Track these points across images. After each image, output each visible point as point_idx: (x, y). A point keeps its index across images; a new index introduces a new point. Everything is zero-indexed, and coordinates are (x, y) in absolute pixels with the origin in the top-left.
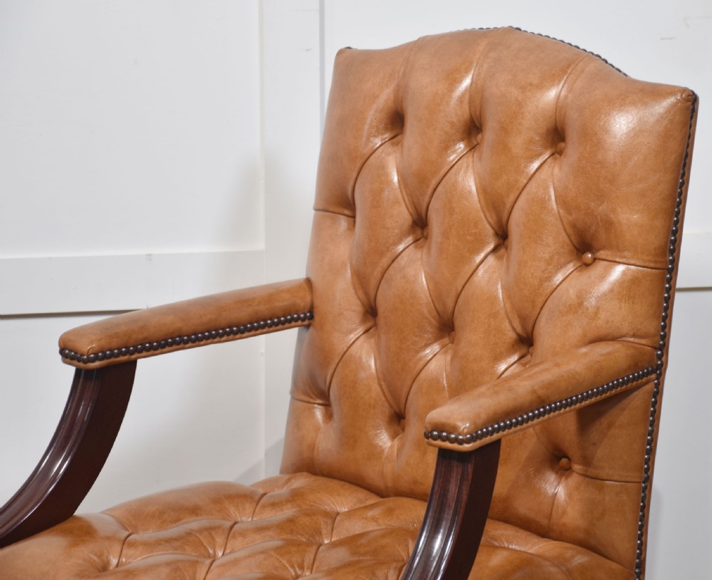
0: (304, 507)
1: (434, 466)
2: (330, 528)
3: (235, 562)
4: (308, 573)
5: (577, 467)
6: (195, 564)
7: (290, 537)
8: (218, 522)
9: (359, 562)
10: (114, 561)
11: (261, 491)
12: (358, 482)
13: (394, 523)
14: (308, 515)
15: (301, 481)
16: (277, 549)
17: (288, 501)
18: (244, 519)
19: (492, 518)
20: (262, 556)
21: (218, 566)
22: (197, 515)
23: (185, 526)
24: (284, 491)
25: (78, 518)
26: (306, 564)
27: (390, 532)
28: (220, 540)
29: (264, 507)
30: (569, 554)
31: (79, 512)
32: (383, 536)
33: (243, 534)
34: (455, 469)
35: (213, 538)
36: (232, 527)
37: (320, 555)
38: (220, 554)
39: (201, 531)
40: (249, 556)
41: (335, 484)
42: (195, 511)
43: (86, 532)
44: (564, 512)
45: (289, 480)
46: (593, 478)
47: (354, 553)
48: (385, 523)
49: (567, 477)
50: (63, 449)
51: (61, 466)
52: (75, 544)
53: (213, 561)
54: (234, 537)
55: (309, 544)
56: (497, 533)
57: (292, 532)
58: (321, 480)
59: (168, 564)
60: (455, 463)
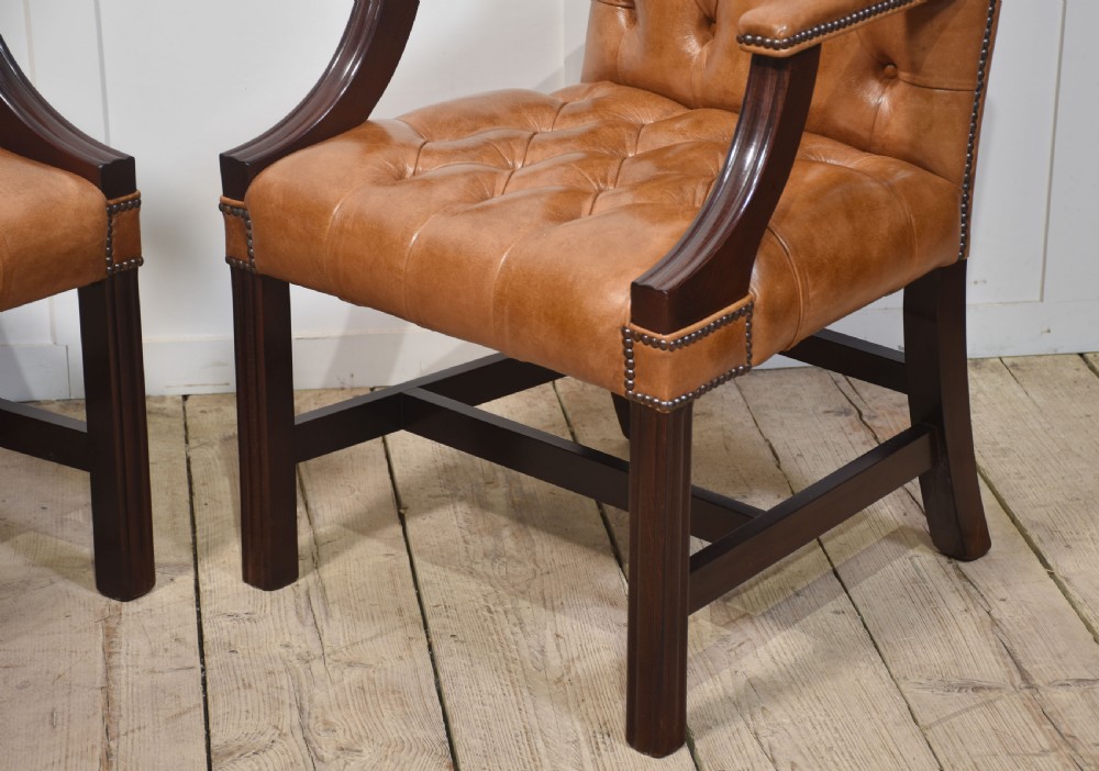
0: (607, 118)
1: (747, 74)
2: (634, 140)
3: (535, 174)
4: (611, 188)
5: (903, 75)
6: (493, 175)
7: (592, 149)
8: (517, 132)
9: (666, 176)
10: (410, 170)
11: (561, 101)
12: (664, 92)
13: (703, 136)
14: (612, 126)
15: (603, 91)
16: (579, 162)
17: (589, 112)
18: (544, 129)
19: (808, 131)
20: (563, 169)
21: (517, 178)
22: (495, 124)
23: (482, 135)
24: (586, 101)
25: (371, 123)
26: (609, 179)
27: (699, 146)
28: (519, 151)
29: (564, 117)
30: (891, 168)
31: (372, 117)
32: (691, 149)
33: (543, 145)
34: (770, 77)
35: (512, 149)
36: (531, 137)
37: (624, 168)
38: (519, 165)
39: (499, 141)
40: (550, 169)
41: (641, 93)
42: (492, 120)
43: (380, 138)
44: (888, 125)
45: (590, 89)
46: (920, 86)
47: (660, 168)
48: (693, 136)
49: (892, 86)
50: (354, 49)
51: (352, 68)
52: (369, 151)
53: (513, 173)
54: (534, 148)
55: (613, 157)
56: (814, 147)
57: (594, 144)
58: (625, 90)
59: (466, 174)
60: (770, 71)
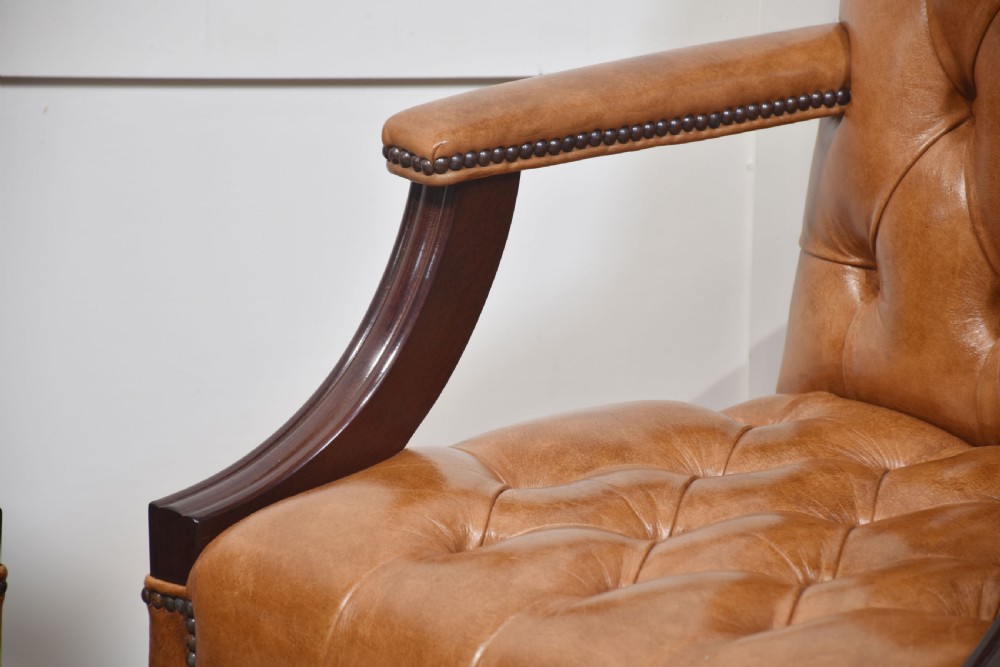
0: (822, 455)
2: (869, 497)
3: (693, 549)
4: (827, 578)
6: (619, 548)
7: (795, 509)
8: (660, 474)
9: (925, 562)
10: (476, 536)
11: (741, 423)
12: (926, 414)
14: (829, 471)
15: (817, 408)
16: (771, 530)
17: (791, 444)
18: (710, 472)
20: (743, 541)
21: (662, 555)
22: (624, 460)
23: (603, 479)
24: (784, 425)
25: (412, 454)
26: (824, 562)
27: (989, 511)
28: (665, 507)
29: (745, 451)
31: (413, 444)
32: (974, 517)
33: (707, 499)
35: (652, 504)
36: (687, 486)
37: (850, 546)
38: (665, 533)
39: (631, 489)
40: (719, 540)
41: (881, 415)
42: (620, 452)
43: (427, 479)
45: (794, 405)
47: (916, 546)
48: (979, 494)
50: (388, 327)
51: (383, 359)
52: (408, 500)
53: (652, 546)
54: (691, 503)
55: (831, 525)
57: (798, 500)
58: (855, 407)
59: (571, 546)
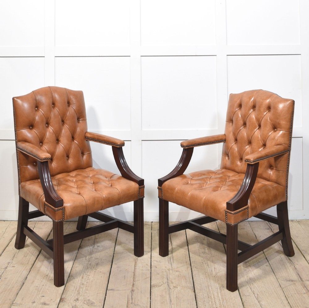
2: (228, 178)
3: (211, 184)
4: (224, 186)
5: (274, 168)
6: (203, 183)
8: (208, 177)
9: (234, 184)
10: (190, 182)
11: (216, 172)
13: (240, 178)
14: (225, 176)
15: (224, 170)
16: (219, 182)
17: (221, 174)
18: (213, 176)
19: (258, 177)
20: (216, 183)
23: (202, 177)
24: (220, 172)
25: (184, 175)
27: (240, 180)
28: (208, 180)
29: (217, 174)
30: (273, 184)
32: (238, 180)
33: (212, 179)
36: (210, 178)
37: (226, 183)
39: (205, 178)
40: (214, 183)
41: (230, 171)
42: (204, 175)
43: (185, 177)
44: (272, 177)
45: (221, 170)
46: (277, 170)
48: (239, 178)
49: (273, 170)
50: (181, 162)
51: (181, 165)
52: (183, 179)
53: (207, 183)
55: (224, 181)
56: (260, 180)
57: (222, 179)
58: (227, 170)
59: (199, 183)
60: (250, 166)
